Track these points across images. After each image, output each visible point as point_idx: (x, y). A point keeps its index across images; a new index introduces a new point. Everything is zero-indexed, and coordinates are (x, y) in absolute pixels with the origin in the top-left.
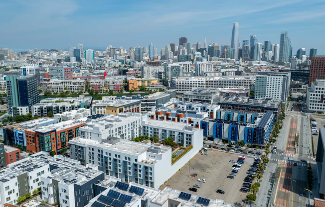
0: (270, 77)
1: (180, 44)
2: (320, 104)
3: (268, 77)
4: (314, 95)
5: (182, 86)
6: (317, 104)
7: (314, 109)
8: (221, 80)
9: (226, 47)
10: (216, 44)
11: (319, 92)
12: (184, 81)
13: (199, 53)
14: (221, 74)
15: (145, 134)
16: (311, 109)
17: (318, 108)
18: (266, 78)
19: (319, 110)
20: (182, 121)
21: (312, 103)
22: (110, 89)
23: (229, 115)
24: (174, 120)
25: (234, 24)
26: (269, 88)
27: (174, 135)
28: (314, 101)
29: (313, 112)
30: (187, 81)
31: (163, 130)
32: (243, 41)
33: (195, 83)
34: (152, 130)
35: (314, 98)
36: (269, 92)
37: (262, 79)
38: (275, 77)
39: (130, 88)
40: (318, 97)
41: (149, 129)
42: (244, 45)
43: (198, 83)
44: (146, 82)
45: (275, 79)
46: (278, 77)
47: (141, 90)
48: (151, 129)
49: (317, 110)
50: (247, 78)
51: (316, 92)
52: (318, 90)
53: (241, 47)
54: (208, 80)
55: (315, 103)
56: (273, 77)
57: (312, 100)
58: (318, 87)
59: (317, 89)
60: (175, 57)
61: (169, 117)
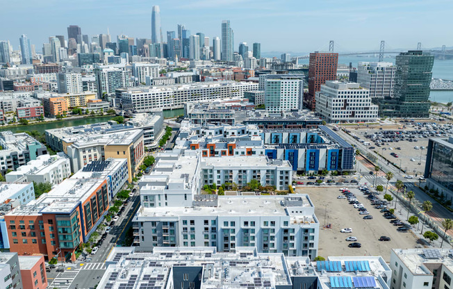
0: (284, 81)
1: (70, 36)
2: (343, 111)
3: (282, 81)
4: (337, 101)
5: (140, 102)
6: (340, 111)
7: (337, 118)
8: (192, 89)
9: (144, 41)
10: (127, 37)
11: (342, 97)
12: (140, 94)
13: (110, 50)
14: (174, 81)
15: (206, 181)
16: (334, 118)
17: (341, 116)
18: (280, 82)
19: (343, 118)
20: (237, 153)
21: (335, 111)
22: (20, 116)
23: (277, 136)
24: (224, 153)
25: (154, 8)
26: (284, 96)
27: (259, 176)
28: (336, 109)
29: (336, 121)
30: (144, 94)
31: (240, 171)
32: (168, 33)
33: (159, 95)
34: (222, 174)
35: (337, 105)
36: (284, 101)
37: (274, 84)
38: (291, 81)
39: (56, 112)
40: (341, 103)
41: (215, 172)
42: (169, 38)
43: (163, 95)
44: (78, 99)
45: (291, 84)
46: (294, 81)
47: (73, 113)
48: (218, 171)
49: (340, 118)
50: (224, 85)
51: (339, 97)
52: (341, 95)
53: (165, 41)
54: (175, 90)
55: (338, 111)
56: (287, 81)
57: (335, 107)
58: (341, 91)
59: (339, 93)
60: (70, 57)
61: (216, 150)
